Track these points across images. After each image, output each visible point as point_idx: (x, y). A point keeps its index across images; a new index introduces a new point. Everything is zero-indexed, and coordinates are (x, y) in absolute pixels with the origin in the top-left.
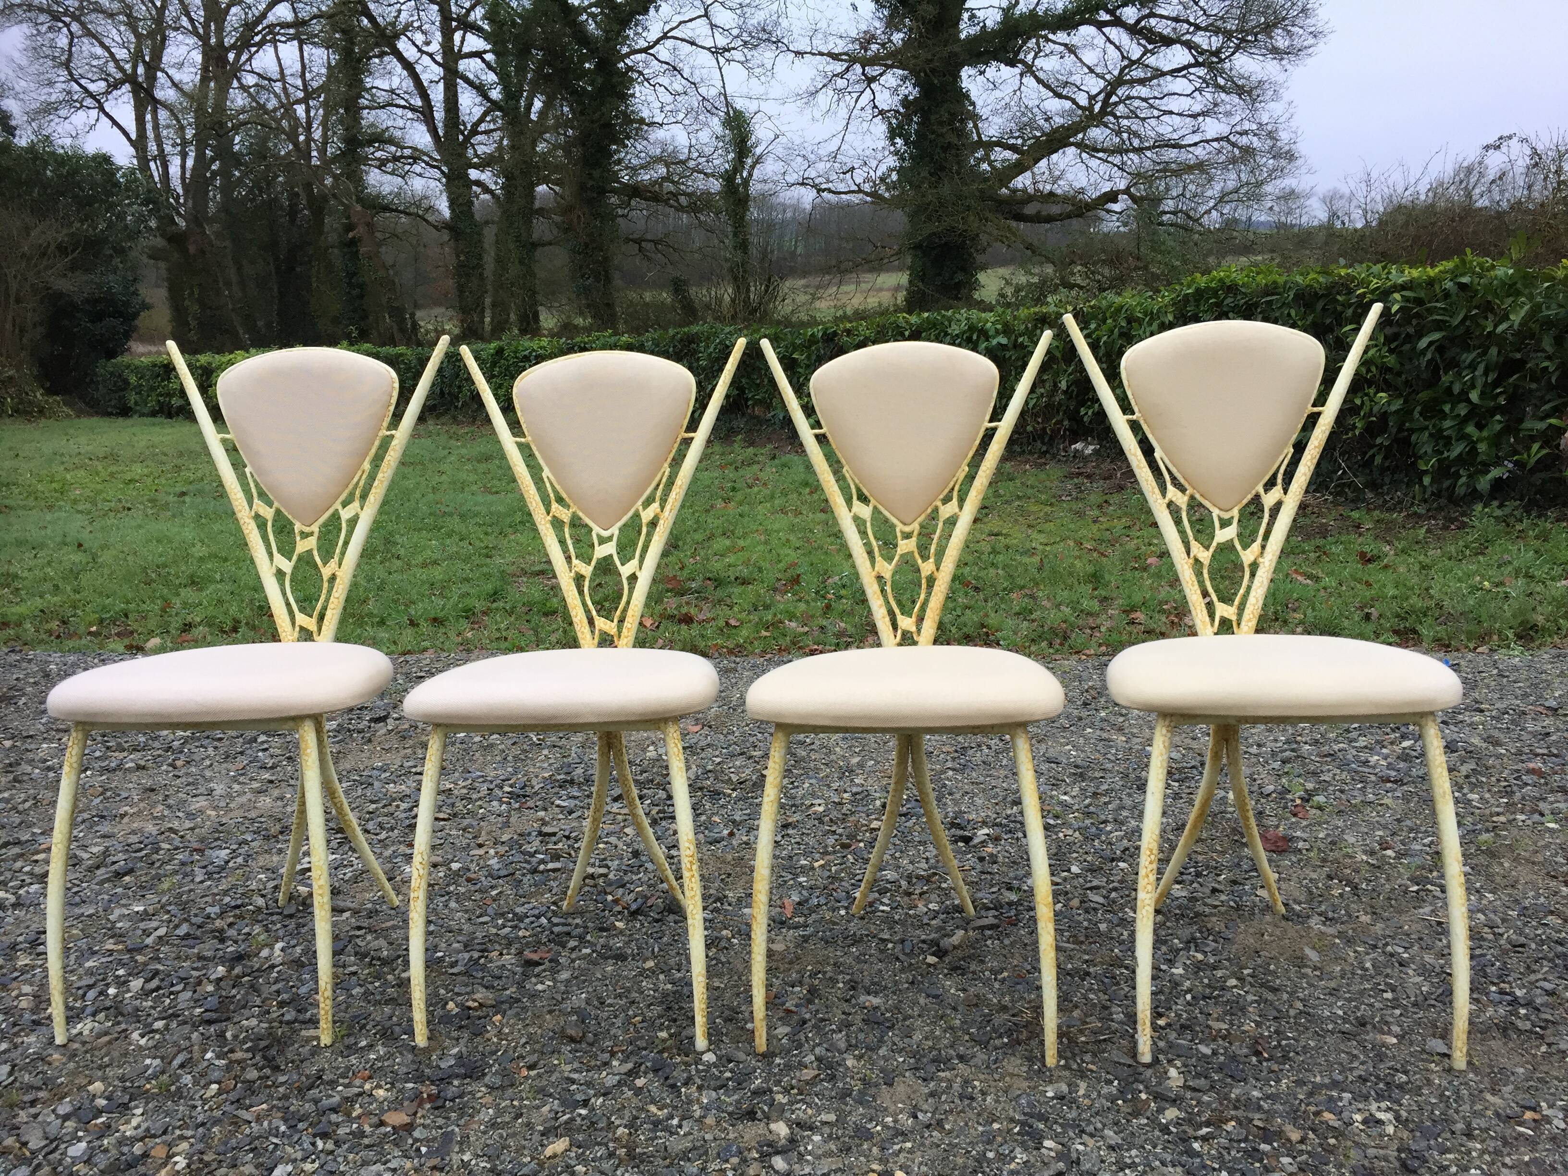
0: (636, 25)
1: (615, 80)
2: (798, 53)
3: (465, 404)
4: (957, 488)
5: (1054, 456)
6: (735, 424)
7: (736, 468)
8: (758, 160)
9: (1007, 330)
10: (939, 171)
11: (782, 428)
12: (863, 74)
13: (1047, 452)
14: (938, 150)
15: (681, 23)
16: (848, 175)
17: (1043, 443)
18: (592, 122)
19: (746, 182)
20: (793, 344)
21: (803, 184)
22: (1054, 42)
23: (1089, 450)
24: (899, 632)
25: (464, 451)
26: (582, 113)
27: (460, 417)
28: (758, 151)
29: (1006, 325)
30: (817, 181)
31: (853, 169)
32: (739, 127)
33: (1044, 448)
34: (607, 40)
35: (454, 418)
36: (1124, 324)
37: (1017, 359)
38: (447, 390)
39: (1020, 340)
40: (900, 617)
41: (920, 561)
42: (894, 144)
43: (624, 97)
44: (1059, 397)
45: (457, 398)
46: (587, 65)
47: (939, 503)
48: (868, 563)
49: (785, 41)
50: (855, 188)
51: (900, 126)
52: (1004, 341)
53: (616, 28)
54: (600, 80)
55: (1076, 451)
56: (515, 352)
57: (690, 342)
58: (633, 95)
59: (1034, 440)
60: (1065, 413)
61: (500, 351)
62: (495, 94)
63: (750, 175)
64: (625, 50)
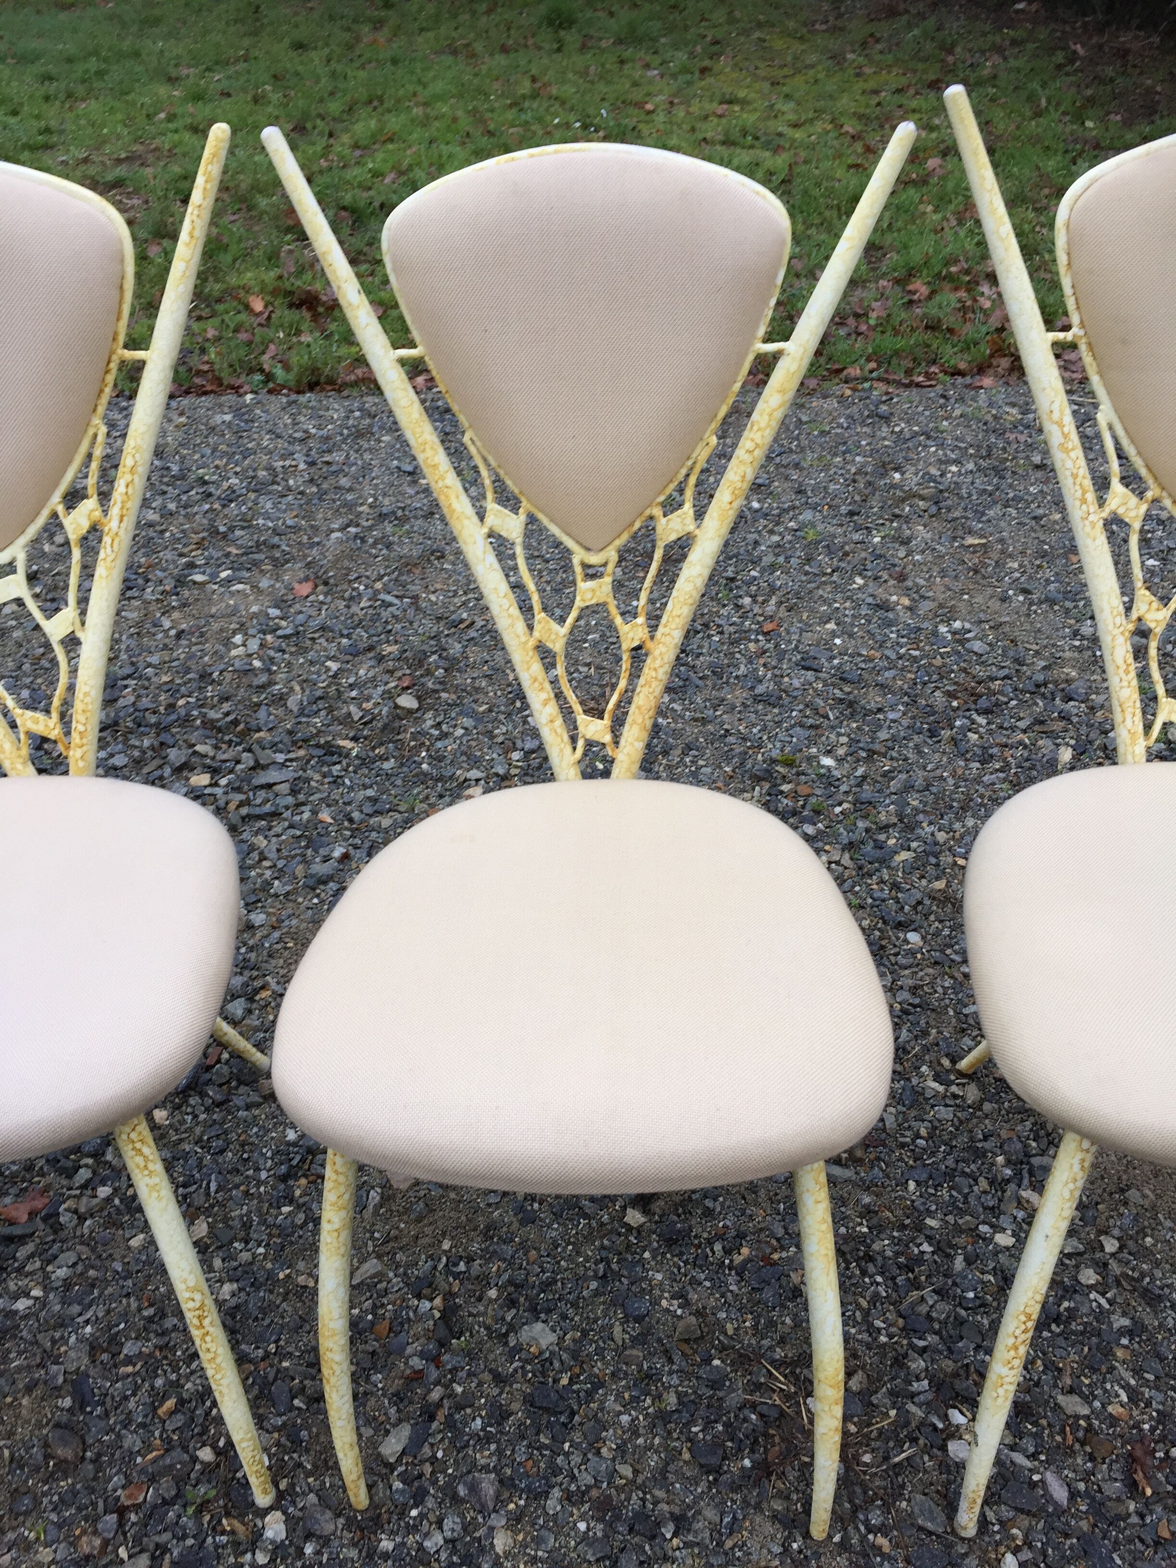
4: (692, 480)
24: (581, 743)
40: (581, 718)
41: (618, 620)
47: (657, 512)
48: (520, 625)
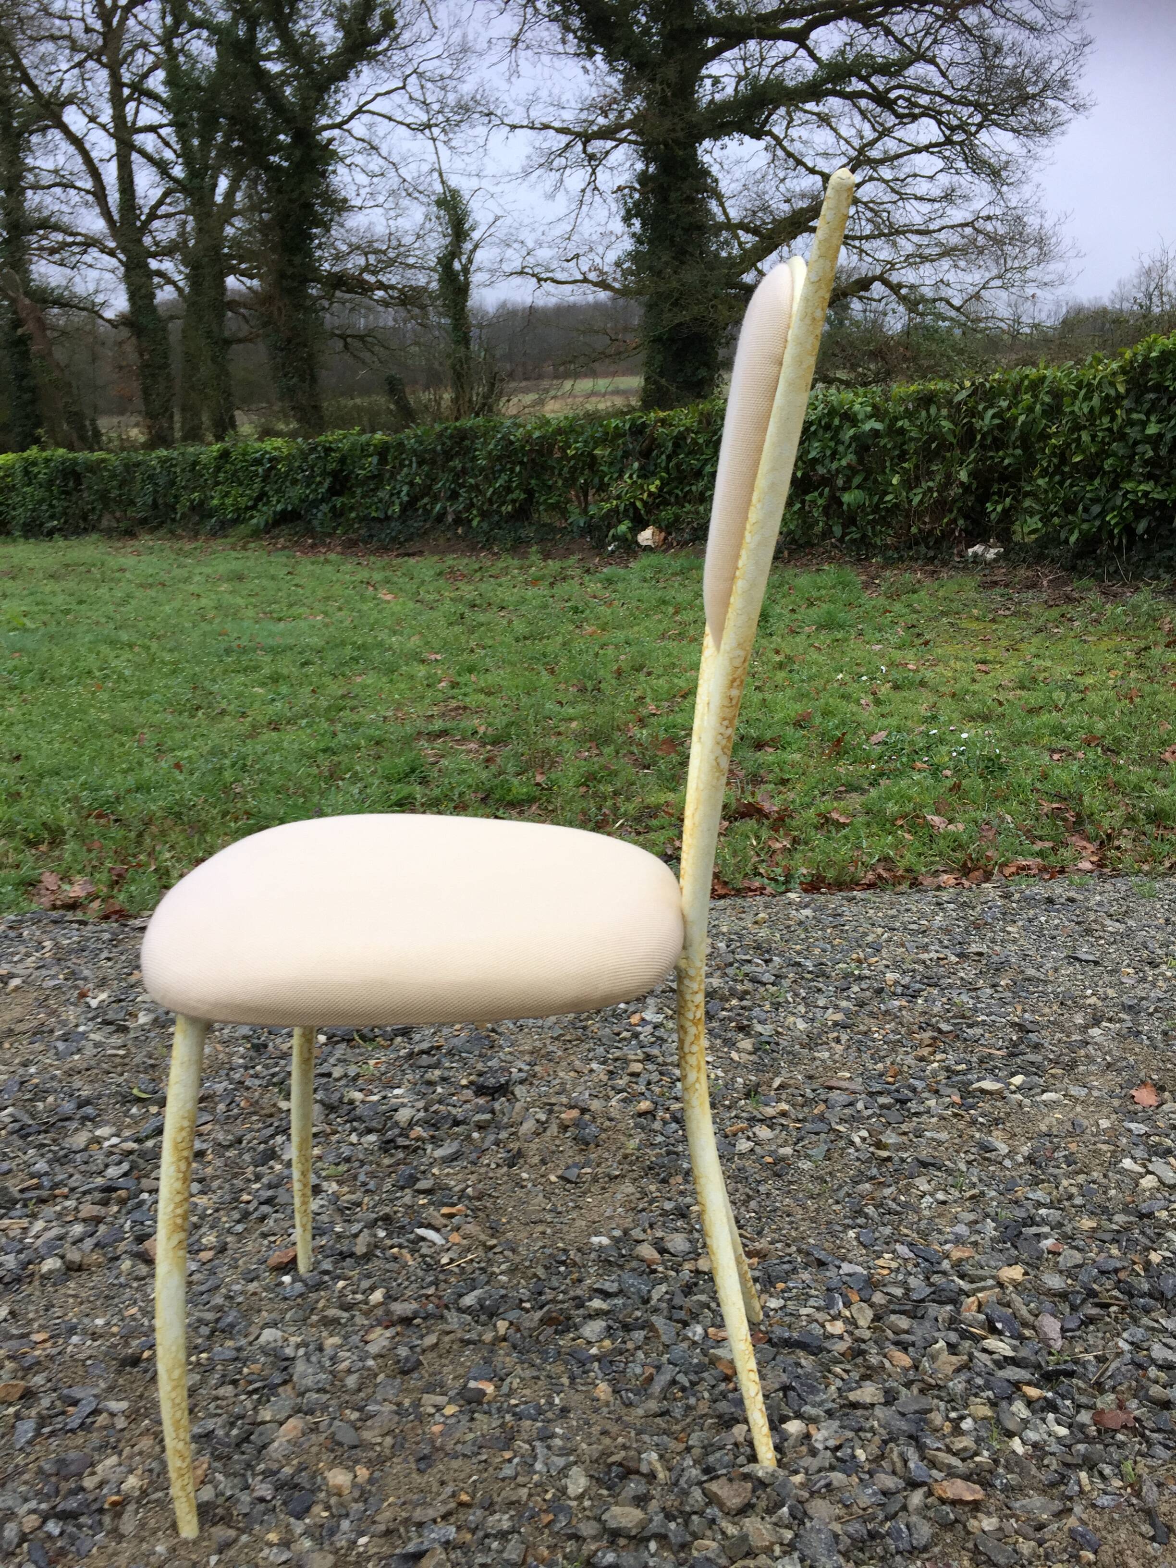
0: (335, 92)
1: (316, 153)
2: (513, 127)
3: (184, 515)
5: (945, 563)
6: (523, 533)
7: (552, 584)
8: (476, 246)
9: (877, 413)
10: (681, 255)
11: (582, 536)
12: (584, 151)
13: (934, 558)
14: (679, 232)
15: (378, 95)
16: (573, 263)
17: (928, 548)
18: (291, 201)
19: (466, 270)
20: (593, 437)
21: (521, 273)
22: (806, 112)
23: (991, 554)
25: (208, 570)
26: (279, 191)
27: (179, 531)
28: (476, 235)
29: (874, 406)
30: (537, 270)
31: (577, 256)
32: (455, 208)
33: (931, 553)
34: (304, 108)
35: (172, 532)
36: (1047, 399)
37: (894, 448)
38: (160, 501)
39: (900, 423)
42: (629, 226)
43: (323, 174)
44: (955, 491)
45: (174, 510)
46: (282, 137)
49: (499, 113)
50: (580, 277)
51: (636, 204)
52: (879, 426)
53: (314, 95)
54: (298, 153)
55: (975, 555)
56: (244, 455)
57: (463, 439)
58: (334, 172)
59: (917, 544)
60: (960, 510)
61: (225, 455)
62: (178, 172)
63: (470, 261)
64: (324, 121)
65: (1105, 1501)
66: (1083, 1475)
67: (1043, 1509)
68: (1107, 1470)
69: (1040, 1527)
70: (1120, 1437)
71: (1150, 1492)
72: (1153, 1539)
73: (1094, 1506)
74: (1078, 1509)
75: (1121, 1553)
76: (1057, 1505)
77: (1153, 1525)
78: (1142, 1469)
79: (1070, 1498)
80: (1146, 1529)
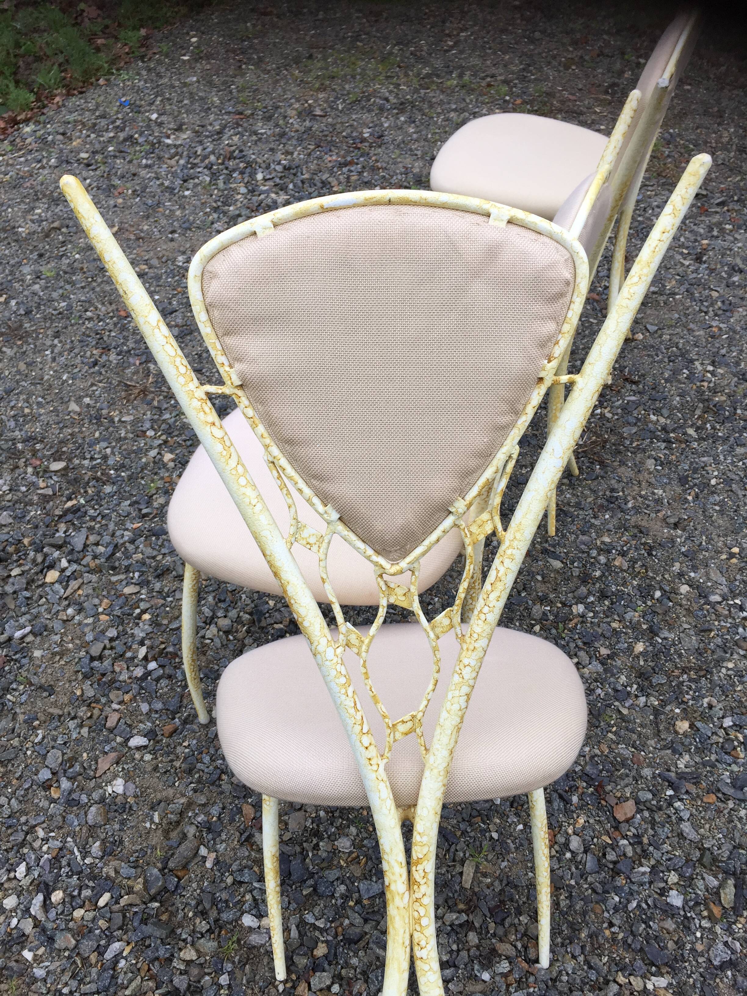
65: (24, 698)
66: (9, 696)
67: (7, 723)
68: (14, 686)
69: (13, 730)
70: (7, 668)
71: (35, 680)
72: (50, 695)
73: (22, 704)
74: (18, 710)
75: (45, 710)
76: (10, 716)
77: (45, 691)
78: (25, 674)
79: (12, 709)
80: (45, 694)
